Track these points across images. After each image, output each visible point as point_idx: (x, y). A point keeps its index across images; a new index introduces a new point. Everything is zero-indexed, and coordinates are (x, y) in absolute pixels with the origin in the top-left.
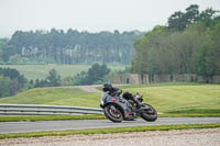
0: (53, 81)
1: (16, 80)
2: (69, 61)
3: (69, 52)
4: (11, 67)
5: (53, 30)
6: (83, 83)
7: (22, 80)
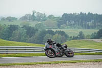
0: (81, 37)
1: (64, 36)
2: (88, 27)
3: (89, 23)
4: (62, 30)
5: (81, 13)
6: (95, 38)
7: (67, 36)
